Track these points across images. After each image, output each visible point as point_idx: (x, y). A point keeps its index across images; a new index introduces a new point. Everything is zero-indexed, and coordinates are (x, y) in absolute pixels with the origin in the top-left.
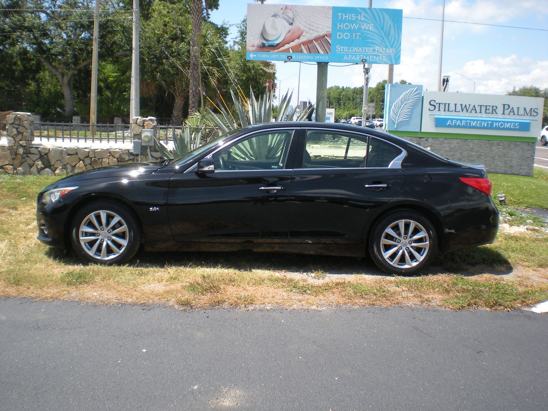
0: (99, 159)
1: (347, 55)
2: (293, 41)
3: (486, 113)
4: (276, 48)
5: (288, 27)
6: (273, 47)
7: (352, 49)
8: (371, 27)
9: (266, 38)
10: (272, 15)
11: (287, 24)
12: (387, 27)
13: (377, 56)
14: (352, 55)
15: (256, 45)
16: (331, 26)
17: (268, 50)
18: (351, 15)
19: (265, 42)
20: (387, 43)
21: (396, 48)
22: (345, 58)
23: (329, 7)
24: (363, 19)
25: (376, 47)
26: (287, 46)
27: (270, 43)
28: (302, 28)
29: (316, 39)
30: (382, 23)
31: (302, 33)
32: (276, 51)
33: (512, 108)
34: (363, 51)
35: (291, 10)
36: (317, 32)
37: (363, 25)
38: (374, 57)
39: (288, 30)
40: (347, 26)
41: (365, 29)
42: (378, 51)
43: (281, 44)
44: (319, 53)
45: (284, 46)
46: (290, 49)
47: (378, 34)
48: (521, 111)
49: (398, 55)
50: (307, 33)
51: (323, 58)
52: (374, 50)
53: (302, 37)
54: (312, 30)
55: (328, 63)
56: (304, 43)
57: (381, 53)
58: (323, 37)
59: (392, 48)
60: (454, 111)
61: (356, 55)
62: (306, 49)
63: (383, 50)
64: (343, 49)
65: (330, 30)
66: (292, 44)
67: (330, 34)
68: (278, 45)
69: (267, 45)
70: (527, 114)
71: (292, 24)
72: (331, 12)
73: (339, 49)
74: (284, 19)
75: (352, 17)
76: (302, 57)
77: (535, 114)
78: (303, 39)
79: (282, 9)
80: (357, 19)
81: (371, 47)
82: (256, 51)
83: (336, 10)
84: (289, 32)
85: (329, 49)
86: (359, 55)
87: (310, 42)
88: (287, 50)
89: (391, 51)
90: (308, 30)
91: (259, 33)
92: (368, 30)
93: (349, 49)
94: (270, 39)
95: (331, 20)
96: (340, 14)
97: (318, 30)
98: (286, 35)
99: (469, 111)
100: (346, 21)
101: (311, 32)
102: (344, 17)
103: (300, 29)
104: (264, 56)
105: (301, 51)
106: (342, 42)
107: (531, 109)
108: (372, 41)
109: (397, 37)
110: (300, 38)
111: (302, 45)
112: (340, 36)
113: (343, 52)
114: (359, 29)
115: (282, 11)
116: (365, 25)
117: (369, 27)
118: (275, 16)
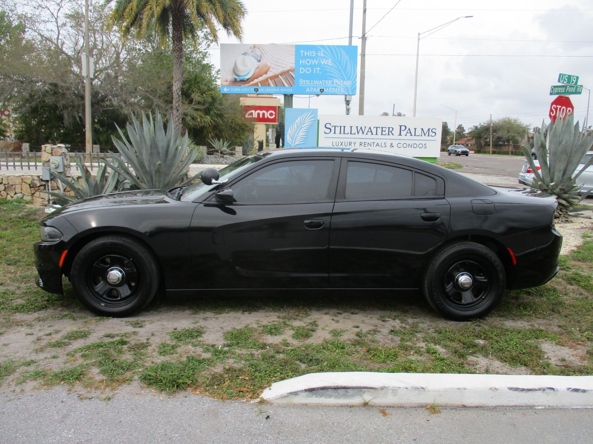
0: (12, 185)
1: (310, 88)
2: (261, 76)
3: (382, 134)
4: (246, 82)
5: (257, 64)
6: (243, 82)
7: (313, 82)
8: (329, 62)
9: (238, 74)
10: (242, 53)
11: (256, 62)
12: (344, 62)
13: (335, 88)
14: (314, 87)
15: (229, 80)
16: (294, 62)
17: (239, 84)
18: (312, 53)
19: (236, 77)
20: (344, 76)
21: (353, 80)
22: (308, 90)
23: (292, 46)
24: (322, 55)
25: (335, 80)
26: (256, 81)
27: (242, 78)
28: (269, 64)
29: (282, 74)
30: (339, 58)
31: (269, 68)
32: (247, 85)
33: (409, 129)
34: (323, 83)
35: (259, 48)
36: (282, 67)
37: (323, 61)
38: (333, 89)
39: (256, 66)
40: (308, 62)
41: (324, 64)
42: (336, 84)
43: (251, 79)
44: (284, 86)
45: (253, 81)
46: (259, 83)
47: (336, 69)
48: (419, 132)
49: (354, 86)
50: (273, 68)
51: (289, 91)
52: (333, 83)
53: (269, 72)
54: (278, 66)
55: (293, 95)
56: (271, 78)
57: (339, 85)
58: (288, 72)
59: (349, 80)
60: (350, 133)
61: (317, 88)
62: (272, 83)
63: (341, 83)
64: (306, 82)
65: (294, 66)
66: (261, 79)
67: (294, 69)
68: (248, 79)
69: (238, 80)
70: (425, 135)
71: (260, 61)
72: (294, 50)
73: (302, 82)
74: (253, 56)
75: (312, 54)
76: (270, 90)
77: (434, 134)
78: (270, 74)
79: (251, 48)
80: (317, 55)
81: (331, 80)
82: (229, 85)
83: (299, 48)
84: (257, 68)
85: (294, 83)
86: (320, 87)
87: (276, 76)
88: (257, 84)
89: (348, 83)
90: (274, 66)
91: (231, 69)
92: (327, 65)
93: (310, 82)
94: (241, 74)
95: (294, 57)
96: (302, 51)
97: (283, 65)
98: (255, 70)
99: (365, 133)
100: (307, 57)
101: (277, 67)
102: (306, 53)
103: (267, 66)
104: (236, 89)
105: (269, 85)
106: (305, 76)
107: (429, 129)
108: (331, 74)
109: (353, 70)
110: (267, 73)
111: (269, 79)
112: (302, 70)
113: (306, 85)
114: (319, 64)
115: (251, 50)
116: (324, 60)
117: (328, 62)
118: (245, 54)
